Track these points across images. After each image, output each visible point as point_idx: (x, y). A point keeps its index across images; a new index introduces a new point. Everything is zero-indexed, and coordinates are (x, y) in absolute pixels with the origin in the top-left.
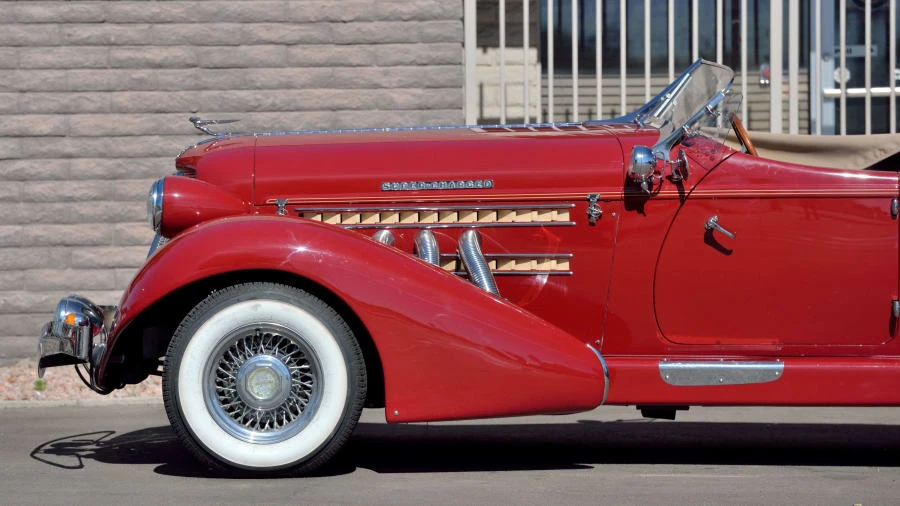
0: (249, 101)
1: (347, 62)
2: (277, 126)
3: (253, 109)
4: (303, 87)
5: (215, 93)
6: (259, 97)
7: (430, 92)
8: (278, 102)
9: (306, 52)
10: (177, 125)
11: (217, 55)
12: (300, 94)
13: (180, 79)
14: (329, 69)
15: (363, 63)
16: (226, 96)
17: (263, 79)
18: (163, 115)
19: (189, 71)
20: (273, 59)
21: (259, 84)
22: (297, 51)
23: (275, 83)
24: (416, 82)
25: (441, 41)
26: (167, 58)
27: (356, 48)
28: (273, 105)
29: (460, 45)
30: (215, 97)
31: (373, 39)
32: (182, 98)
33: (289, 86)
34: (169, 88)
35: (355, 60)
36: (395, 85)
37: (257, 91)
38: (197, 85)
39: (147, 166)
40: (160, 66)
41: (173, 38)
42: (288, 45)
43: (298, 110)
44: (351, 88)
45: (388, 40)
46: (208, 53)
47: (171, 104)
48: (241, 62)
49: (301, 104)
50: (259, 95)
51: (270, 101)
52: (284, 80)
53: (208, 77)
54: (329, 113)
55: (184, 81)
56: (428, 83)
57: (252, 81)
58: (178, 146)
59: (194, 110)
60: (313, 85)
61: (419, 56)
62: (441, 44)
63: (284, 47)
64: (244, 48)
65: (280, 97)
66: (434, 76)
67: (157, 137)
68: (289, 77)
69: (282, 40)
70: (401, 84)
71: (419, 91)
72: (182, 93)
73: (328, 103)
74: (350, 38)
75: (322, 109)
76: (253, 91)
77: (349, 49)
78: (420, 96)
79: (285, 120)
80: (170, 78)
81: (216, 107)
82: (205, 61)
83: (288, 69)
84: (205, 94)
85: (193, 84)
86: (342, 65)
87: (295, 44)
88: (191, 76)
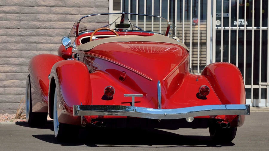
0: (37, 25)
1: (70, 13)
2: (46, 34)
3: (39, 28)
4: (55, 21)
5: (26, 22)
6: (41, 24)
7: (97, 24)
8: (47, 26)
9: (56, 10)
10: (13, 33)
11: (27, 10)
12: (54, 23)
13: (14, 17)
14: (64, 15)
15: (75, 14)
16: (29, 23)
17: (42, 18)
18: (8, 29)
19: (17, 15)
20: (45, 11)
21: (41, 20)
22: (53, 9)
23: (46, 19)
24: (93, 21)
25: (101, 7)
26: (10, 10)
27: (73, 8)
28: (45, 27)
29: (107, 8)
30: (26, 24)
31: (79, 5)
32: (15, 23)
33: (51, 21)
34: (10, 20)
35: (72, 13)
36: (86, 21)
37: (40, 22)
38: (20, 19)
39: (3, 46)
40: (8, 13)
41: (12, 3)
42: (50, 7)
43: (53, 29)
44: (71, 22)
45: (84, 6)
46: (24, 9)
47: (11, 25)
48: (35, 12)
49: (54, 27)
50: (41, 23)
51: (44, 25)
52: (49, 18)
53: (23, 17)
54: (64, 30)
55: (15, 18)
56: (97, 21)
57: (38, 19)
58: (13, 40)
59: (19, 28)
60: (58, 20)
61: (94, 12)
62: (101, 8)
63: (49, 8)
64: (36, 7)
65: (48, 24)
66: (99, 19)
67: (6, 37)
68: (51, 18)
69: (49, 5)
70: (88, 21)
71: (94, 24)
72: (15, 22)
73: (64, 27)
74: (71, 5)
75: (62, 28)
76: (38, 22)
77: (71, 9)
78: (94, 25)
79: (49, 32)
80: (11, 17)
81: (26, 27)
82: (23, 12)
83: (50, 15)
84: (22, 22)
85: (18, 19)
86: (69, 14)
87: (53, 6)
88: (18, 16)
